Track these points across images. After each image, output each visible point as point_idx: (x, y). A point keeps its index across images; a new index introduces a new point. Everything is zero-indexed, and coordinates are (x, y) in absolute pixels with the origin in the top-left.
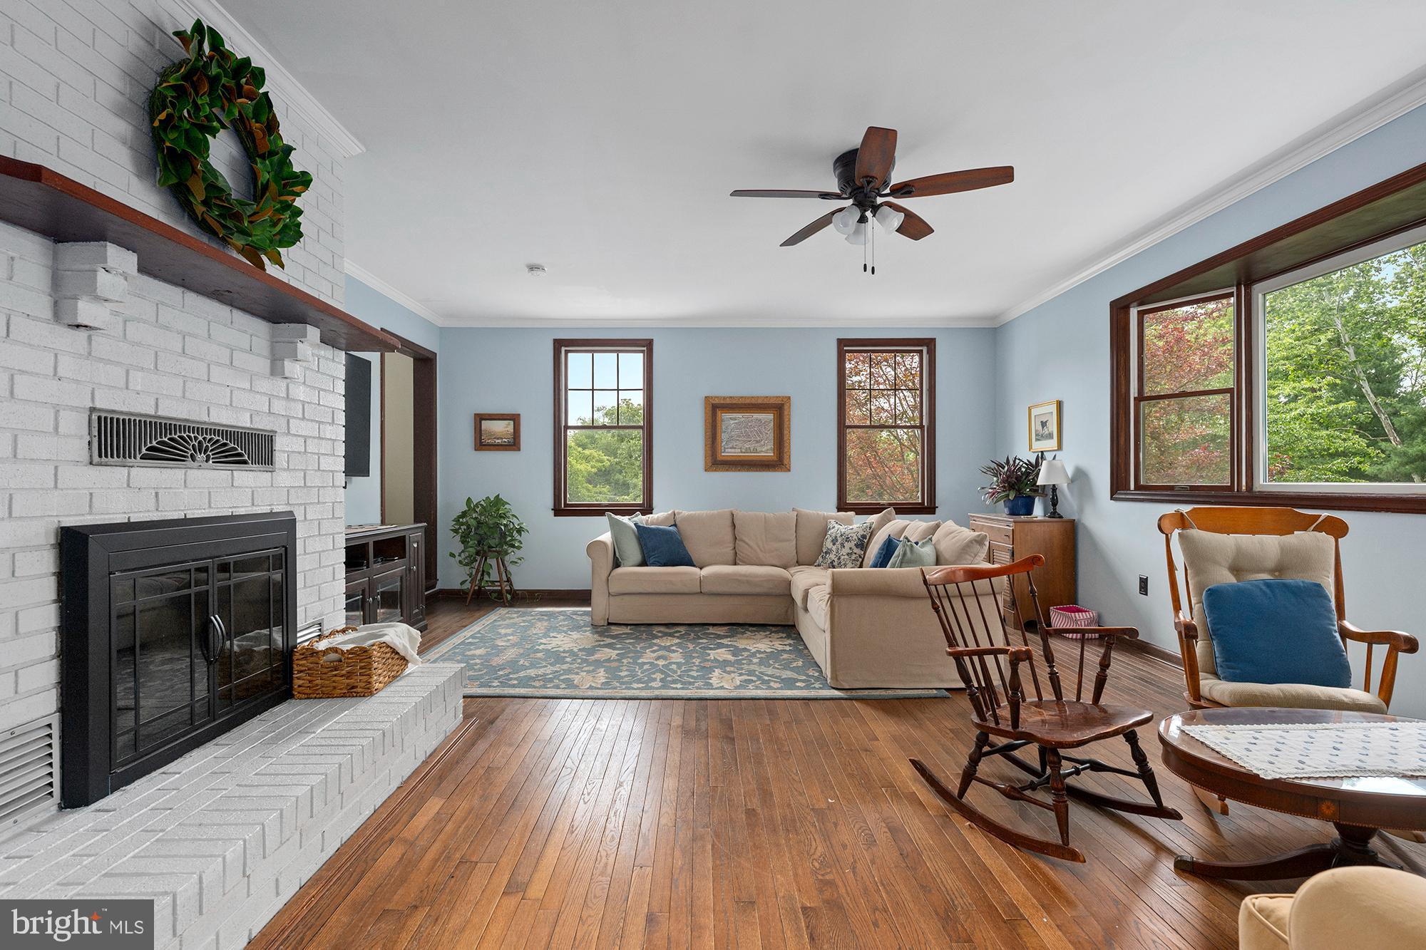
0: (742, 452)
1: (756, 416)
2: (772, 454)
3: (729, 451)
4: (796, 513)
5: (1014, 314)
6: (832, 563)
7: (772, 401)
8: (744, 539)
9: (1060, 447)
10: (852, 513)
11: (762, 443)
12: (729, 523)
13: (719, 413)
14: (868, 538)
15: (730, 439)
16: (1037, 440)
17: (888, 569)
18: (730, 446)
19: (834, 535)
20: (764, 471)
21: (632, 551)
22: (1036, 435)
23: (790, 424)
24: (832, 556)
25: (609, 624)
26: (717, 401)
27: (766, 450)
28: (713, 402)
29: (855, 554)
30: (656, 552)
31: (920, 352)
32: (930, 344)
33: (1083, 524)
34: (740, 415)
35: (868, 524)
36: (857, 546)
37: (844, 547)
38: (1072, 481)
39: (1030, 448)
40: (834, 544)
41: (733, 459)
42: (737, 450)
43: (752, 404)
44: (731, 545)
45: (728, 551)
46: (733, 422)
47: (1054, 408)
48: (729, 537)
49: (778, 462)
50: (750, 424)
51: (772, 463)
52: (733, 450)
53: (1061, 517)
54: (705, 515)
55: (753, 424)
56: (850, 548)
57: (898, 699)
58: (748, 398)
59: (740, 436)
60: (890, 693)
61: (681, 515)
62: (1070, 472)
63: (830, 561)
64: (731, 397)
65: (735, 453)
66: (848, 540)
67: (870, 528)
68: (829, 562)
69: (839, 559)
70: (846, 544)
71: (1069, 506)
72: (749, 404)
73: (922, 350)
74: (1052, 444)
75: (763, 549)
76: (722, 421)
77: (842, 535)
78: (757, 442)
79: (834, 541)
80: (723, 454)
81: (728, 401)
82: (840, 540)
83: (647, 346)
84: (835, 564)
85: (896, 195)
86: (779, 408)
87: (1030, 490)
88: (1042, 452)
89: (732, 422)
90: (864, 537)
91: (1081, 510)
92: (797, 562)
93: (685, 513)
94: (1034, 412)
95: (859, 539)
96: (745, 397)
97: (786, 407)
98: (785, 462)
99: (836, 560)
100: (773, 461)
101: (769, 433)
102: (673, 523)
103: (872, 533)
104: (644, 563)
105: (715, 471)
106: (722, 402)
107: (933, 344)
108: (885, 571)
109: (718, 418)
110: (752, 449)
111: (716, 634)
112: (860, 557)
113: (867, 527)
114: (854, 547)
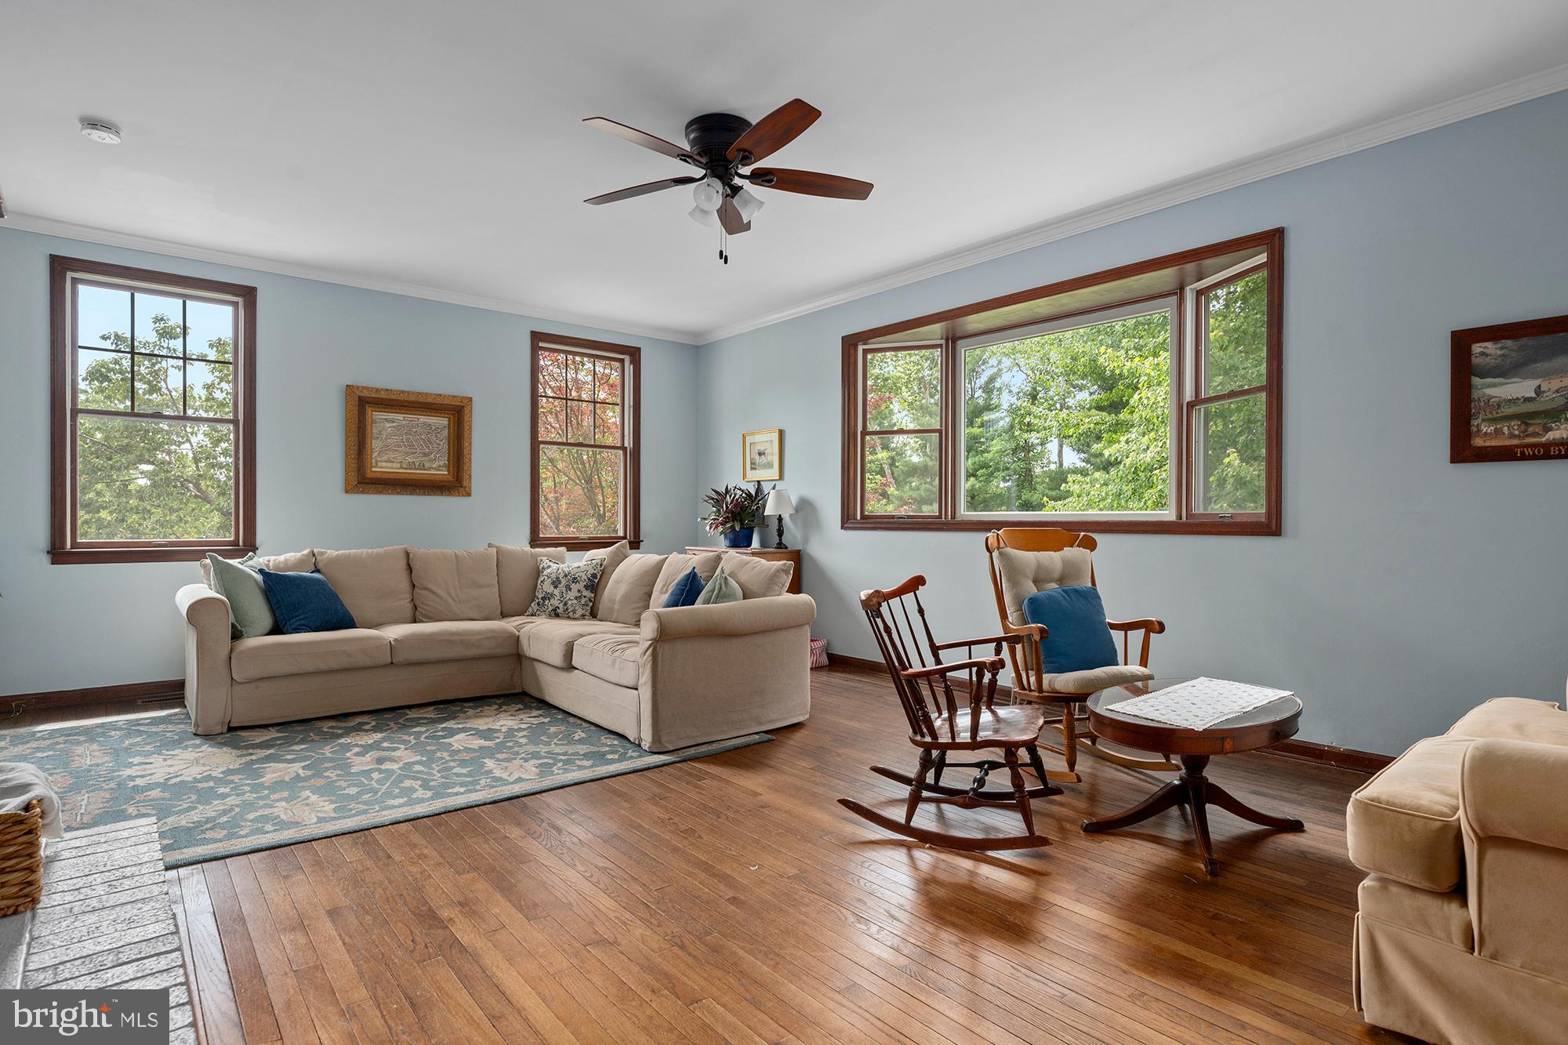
0: (402, 468)
1: (423, 419)
2: (446, 473)
3: (383, 464)
4: (495, 550)
5: (722, 334)
6: (554, 610)
7: (447, 402)
8: (430, 586)
9: (781, 477)
10: (563, 549)
11: (432, 456)
12: (403, 563)
13: (369, 410)
14: (599, 577)
15: (386, 448)
16: (752, 469)
17: (698, 605)
18: (385, 458)
19: (553, 576)
20: (434, 494)
21: (259, 613)
22: (751, 464)
23: (471, 434)
24: (555, 602)
25: (231, 729)
26: (366, 394)
27: (437, 467)
28: (361, 394)
29: (585, 597)
30: (301, 611)
31: (622, 361)
32: (634, 353)
33: (808, 554)
34: (400, 417)
35: (599, 561)
36: (586, 587)
37: (570, 589)
38: (798, 509)
39: (744, 476)
40: (556, 587)
41: (391, 476)
42: (395, 465)
43: (420, 403)
44: (409, 596)
45: (405, 604)
46: (390, 425)
47: (775, 436)
48: (404, 585)
49: (454, 483)
50: (415, 430)
51: (445, 484)
52: (389, 465)
53: (786, 548)
54: (364, 555)
55: (419, 430)
56: (579, 591)
57: (737, 748)
58: (413, 393)
59: (400, 446)
60: (714, 746)
61: (325, 556)
62: (794, 501)
63: (550, 608)
64: (387, 390)
65: (393, 468)
66: (575, 580)
67: (601, 565)
68: (550, 610)
69: (565, 604)
70: (573, 586)
71: (794, 536)
72: (413, 402)
73: (624, 360)
74: (774, 473)
75: (456, 598)
76: (373, 422)
77: (566, 576)
78: (425, 455)
79: (556, 583)
80: (373, 469)
81: (383, 395)
82: (564, 581)
83: (247, 296)
84: (560, 611)
85: (756, 181)
86: (457, 413)
87: (749, 521)
88: (759, 482)
89: (388, 425)
90: (594, 576)
91: (806, 540)
92: (501, 613)
93: (332, 553)
94: (749, 440)
95: (589, 579)
96: (409, 393)
97: (466, 411)
98: (465, 484)
99: (561, 606)
100: (449, 481)
101: (442, 444)
102: (314, 569)
103: (603, 572)
104: (276, 630)
105: (362, 492)
106: (374, 395)
107: (638, 353)
108: (693, 609)
109: (368, 417)
110: (417, 464)
111: (426, 718)
112: (590, 601)
113: (597, 564)
114: (583, 589)
